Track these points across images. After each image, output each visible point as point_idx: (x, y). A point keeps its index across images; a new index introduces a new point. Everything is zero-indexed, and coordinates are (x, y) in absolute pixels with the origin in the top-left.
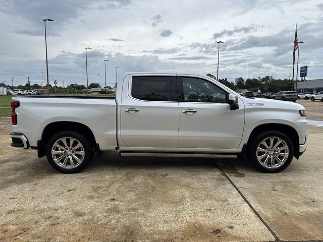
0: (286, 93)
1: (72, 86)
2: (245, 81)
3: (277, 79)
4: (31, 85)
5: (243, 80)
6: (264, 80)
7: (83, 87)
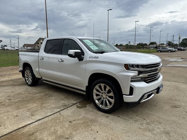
1: (139, 44)
4: (118, 45)
7: (146, 44)
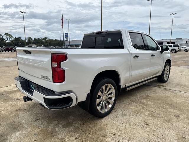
0: (69, 47)
2: (33, 39)
3: (51, 39)
5: (32, 39)
6: (44, 39)
